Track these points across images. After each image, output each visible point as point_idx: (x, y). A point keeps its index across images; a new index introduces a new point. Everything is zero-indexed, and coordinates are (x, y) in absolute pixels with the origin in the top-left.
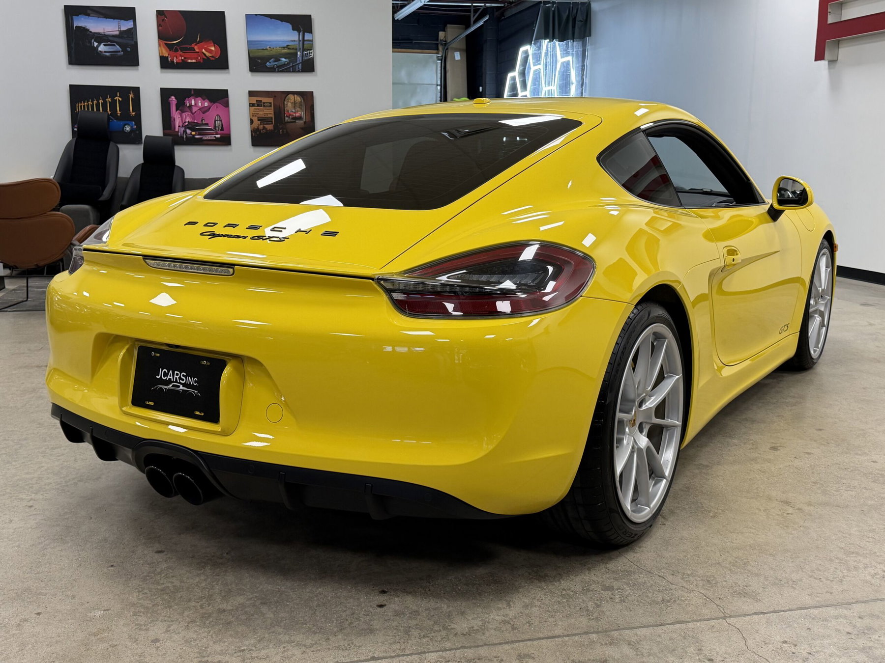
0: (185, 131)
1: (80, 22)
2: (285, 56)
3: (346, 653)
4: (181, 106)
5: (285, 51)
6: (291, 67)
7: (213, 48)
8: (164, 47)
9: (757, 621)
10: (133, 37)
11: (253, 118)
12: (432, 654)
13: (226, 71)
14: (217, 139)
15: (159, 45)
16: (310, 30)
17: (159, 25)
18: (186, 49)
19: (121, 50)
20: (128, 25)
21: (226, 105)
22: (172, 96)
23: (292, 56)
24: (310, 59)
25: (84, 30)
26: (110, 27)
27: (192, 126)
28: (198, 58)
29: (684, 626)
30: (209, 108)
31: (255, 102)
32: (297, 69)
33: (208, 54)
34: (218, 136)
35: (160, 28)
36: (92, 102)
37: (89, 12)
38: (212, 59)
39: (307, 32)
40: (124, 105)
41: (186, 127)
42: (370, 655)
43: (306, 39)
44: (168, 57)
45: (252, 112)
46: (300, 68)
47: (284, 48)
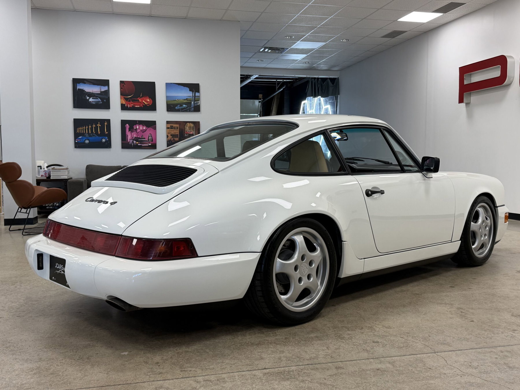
0: (133, 142)
1: (80, 87)
2: (185, 104)
3: (251, 367)
4: (131, 129)
5: (186, 101)
6: (189, 109)
7: (149, 100)
8: (123, 99)
9: (451, 354)
10: (107, 95)
11: (168, 135)
12: (294, 367)
13: (155, 111)
14: (149, 146)
15: (121, 98)
16: (198, 91)
17: (121, 88)
18: (135, 100)
19: (101, 101)
20: (104, 89)
21: (155, 128)
22: (127, 124)
23: (188, 104)
24: (198, 105)
25: (82, 91)
26: (96, 89)
28: (140, 105)
29: (415, 356)
30: (146, 130)
31: (170, 127)
32: (191, 111)
33: (146, 103)
34: (150, 144)
35: (122, 90)
36: (85, 127)
37: (85, 81)
38: (148, 105)
39: (197, 92)
40: (102, 129)
41: (134, 140)
42: (264, 367)
43: (196, 95)
44: (125, 104)
45: (168, 132)
46: (193, 110)
47: (185, 100)
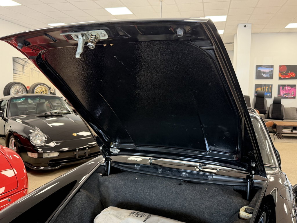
0: (283, 95)
1: (259, 69)
7: (293, 74)
8: (280, 74)
10: (272, 72)
14: (292, 97)
17: (279, 69)
18: (286, 75)
19: (269, 75)
21: (295, 88)
22: (281, 86)
25: (260, 71)
26: (267, 70)
27: (285, 94)
28: (289, 77)
30: (291, 89)
34: (292, 96)
36: (260, 88)
38: (293, 77)
44: (281, 77)
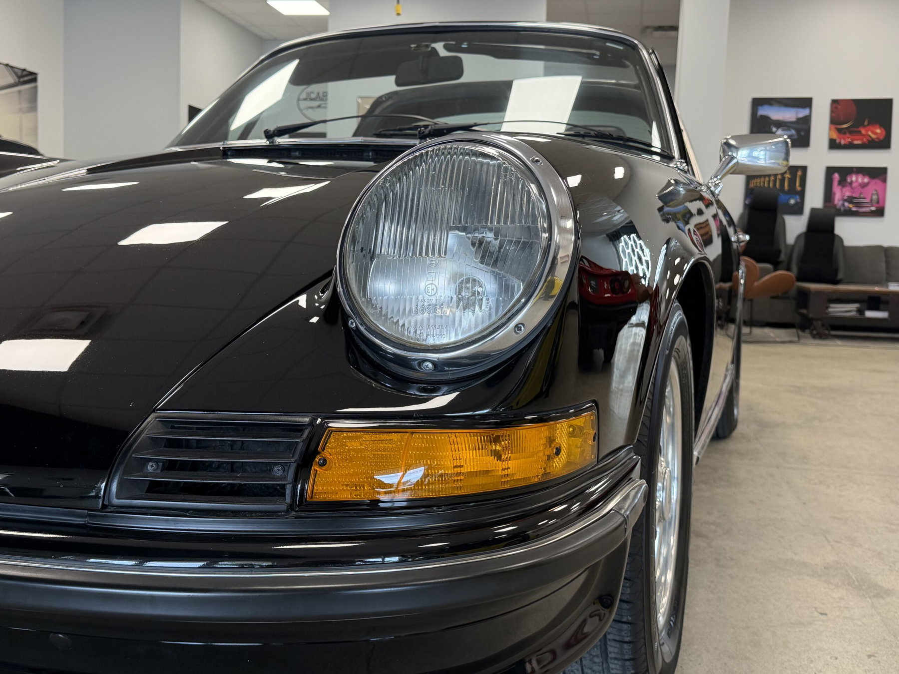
0: (843, 205)
1: (763, 111)
4: (843, 182)
7: (879, 131)
8: (834, 131)
10: (807, 124)
13: (889, 150)
14: (872, 212)
15: (830, 129)
17: (832, 112)
18: (855, 132)
19: (796, 134)
20: (803, 113)
21: (884, 181)
22: (836, 173)
25: (766, 118)
26: (789, 115)
27: (850, 200)
28: (864, 140)
30: (867, 184)
33: (873, 136)
34: (873, 209)
35: (833, 114)
36: (765, 179)
37: (772, 102)
38: (877, 140)
40: (792, 181)
41: (846, 200)
44: (836, 140)
